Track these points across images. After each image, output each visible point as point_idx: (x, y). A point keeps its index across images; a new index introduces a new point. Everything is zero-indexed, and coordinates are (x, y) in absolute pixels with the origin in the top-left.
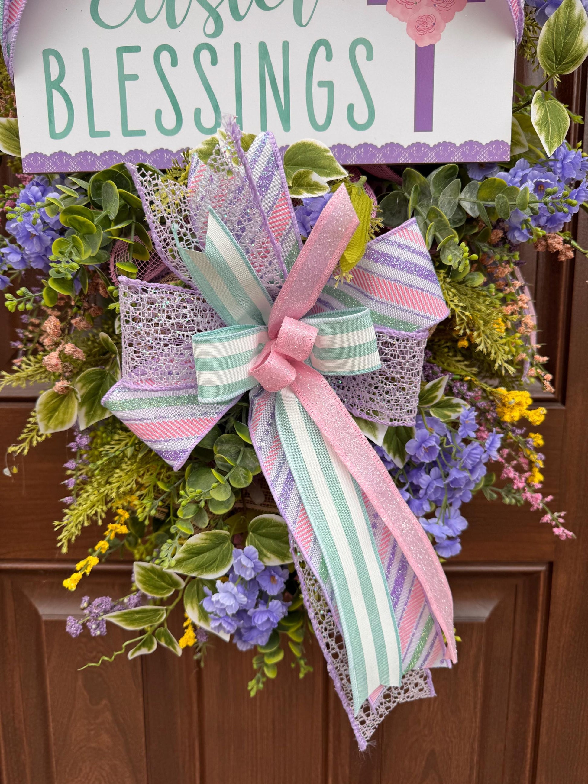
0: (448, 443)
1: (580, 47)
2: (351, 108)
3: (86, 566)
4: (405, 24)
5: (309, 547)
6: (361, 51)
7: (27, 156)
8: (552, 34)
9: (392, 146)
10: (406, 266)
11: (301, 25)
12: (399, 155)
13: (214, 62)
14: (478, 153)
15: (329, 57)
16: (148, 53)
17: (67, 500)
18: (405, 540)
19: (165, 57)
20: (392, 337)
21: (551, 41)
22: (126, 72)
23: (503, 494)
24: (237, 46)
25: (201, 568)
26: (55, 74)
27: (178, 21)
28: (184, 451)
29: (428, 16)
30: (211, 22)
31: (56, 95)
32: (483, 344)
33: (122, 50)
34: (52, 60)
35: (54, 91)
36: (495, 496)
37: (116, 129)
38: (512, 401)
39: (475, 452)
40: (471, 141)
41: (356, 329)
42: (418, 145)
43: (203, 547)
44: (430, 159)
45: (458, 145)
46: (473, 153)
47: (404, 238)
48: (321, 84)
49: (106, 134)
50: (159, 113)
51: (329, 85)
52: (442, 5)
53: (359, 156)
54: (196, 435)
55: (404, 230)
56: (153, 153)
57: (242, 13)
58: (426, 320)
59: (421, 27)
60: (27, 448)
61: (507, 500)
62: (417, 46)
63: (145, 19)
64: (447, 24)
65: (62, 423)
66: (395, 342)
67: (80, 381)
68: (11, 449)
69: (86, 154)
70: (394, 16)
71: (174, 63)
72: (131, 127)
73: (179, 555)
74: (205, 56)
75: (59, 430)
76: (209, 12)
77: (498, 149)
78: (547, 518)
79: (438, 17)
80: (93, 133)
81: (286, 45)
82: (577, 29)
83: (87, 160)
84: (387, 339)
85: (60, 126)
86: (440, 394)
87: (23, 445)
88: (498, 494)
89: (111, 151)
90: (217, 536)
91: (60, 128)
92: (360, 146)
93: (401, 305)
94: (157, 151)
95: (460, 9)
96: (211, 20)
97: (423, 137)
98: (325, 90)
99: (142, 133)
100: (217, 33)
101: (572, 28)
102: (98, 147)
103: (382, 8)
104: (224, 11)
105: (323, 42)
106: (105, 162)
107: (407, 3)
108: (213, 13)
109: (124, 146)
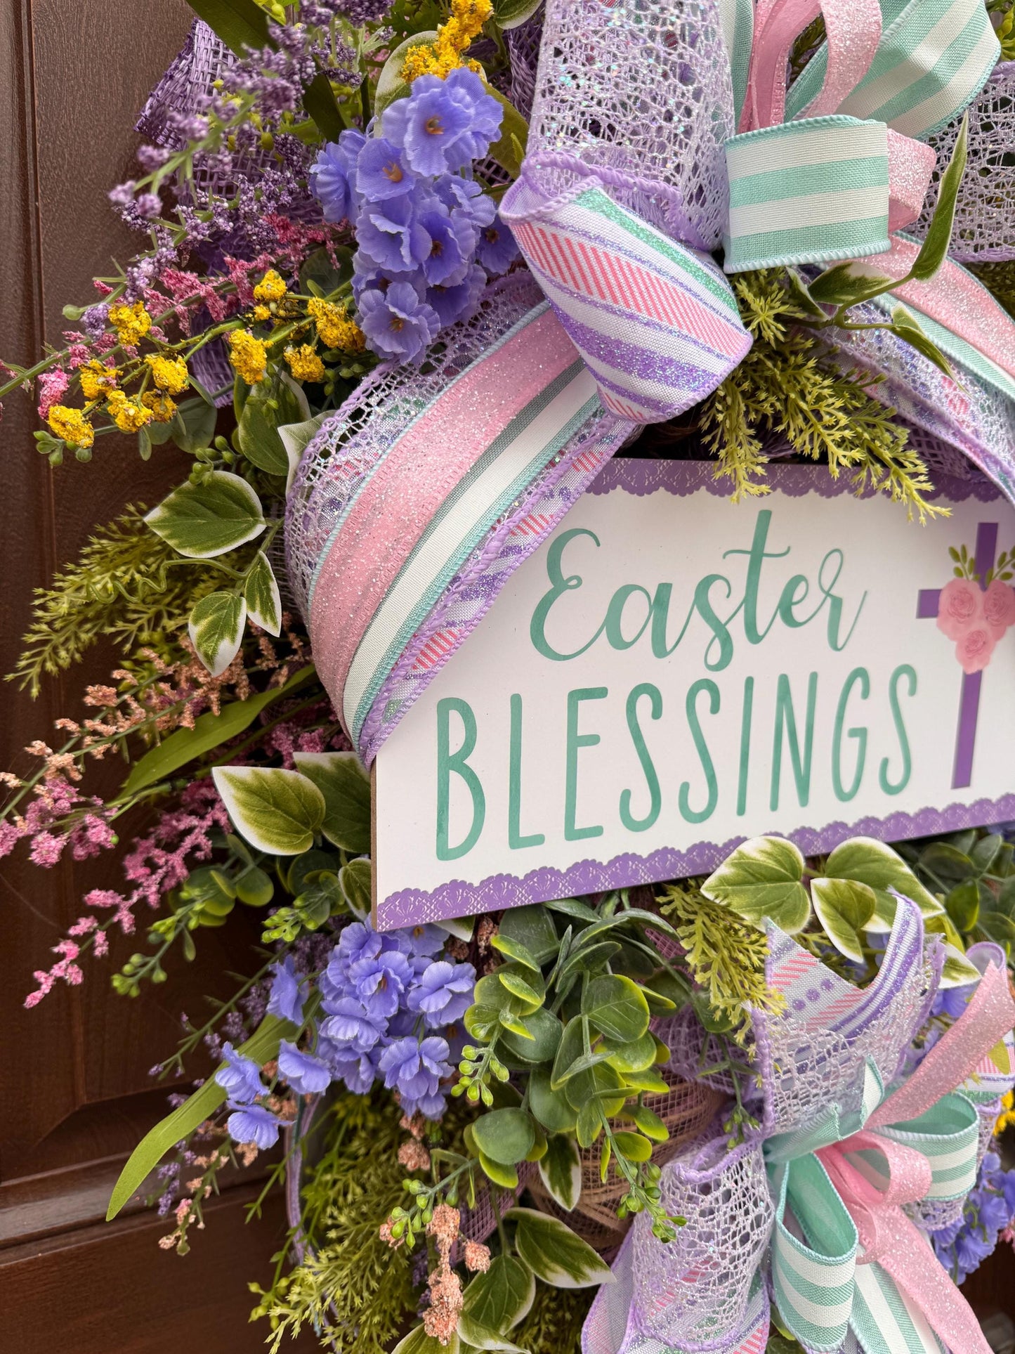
2: (885, 763)
4: (954, 644)
6: (904, 681)
7: (387, 899)
9: (928, 812)
11: (836, 648)
12: (933, 823)
13: (715, 708)
15: (866, 694)
16: (618, 698)
19: (645, 704)
22: (580, 733)
24: (750, 682)
26: (456, 742)
27: (670, 643)
29: (979, 633)
30: (717, 645)
31: (456, 779)
33: (577, 696)
34: (455, 718)
35: (453, 774)
37: (554, 828)
42: (955, 808)
44: (964, 823)
45: (994, 801)
46: (1008, 810)
48: (854, 733)
49: (538, 840)
50: (626, 795)
51: (860, 733)
52: (996, 617)
56: (612, 863)
57: (761, 631)
59: (971, 648)
62: (964, 673)
63: (619, 643)
64: (998, 643)
69: (499, 880)
70: (945, 632)
71: (657, 713)
72: (579, 825)
74: (704, 698)
76: (715, 630)
79: (990, 633)
80: (516, 841)
81: (814, 677)
83: (499, 889)
85: (457, 834)
89: (543, 869)
91: (456, 837)
92: (891, 817)
94: (617, 858)
95: (1012, 622)
96: (717, 641)
97: (961, 795)
98: (857, 741)
99: (597, 831)
100: (723, 661)
102: (520, 864)
103: (932, 622)
104: (737, 629)
105: (861, 673)
106: (531, 890)
107: (960, 615)
108: (723, 632)
109: (565, 857)
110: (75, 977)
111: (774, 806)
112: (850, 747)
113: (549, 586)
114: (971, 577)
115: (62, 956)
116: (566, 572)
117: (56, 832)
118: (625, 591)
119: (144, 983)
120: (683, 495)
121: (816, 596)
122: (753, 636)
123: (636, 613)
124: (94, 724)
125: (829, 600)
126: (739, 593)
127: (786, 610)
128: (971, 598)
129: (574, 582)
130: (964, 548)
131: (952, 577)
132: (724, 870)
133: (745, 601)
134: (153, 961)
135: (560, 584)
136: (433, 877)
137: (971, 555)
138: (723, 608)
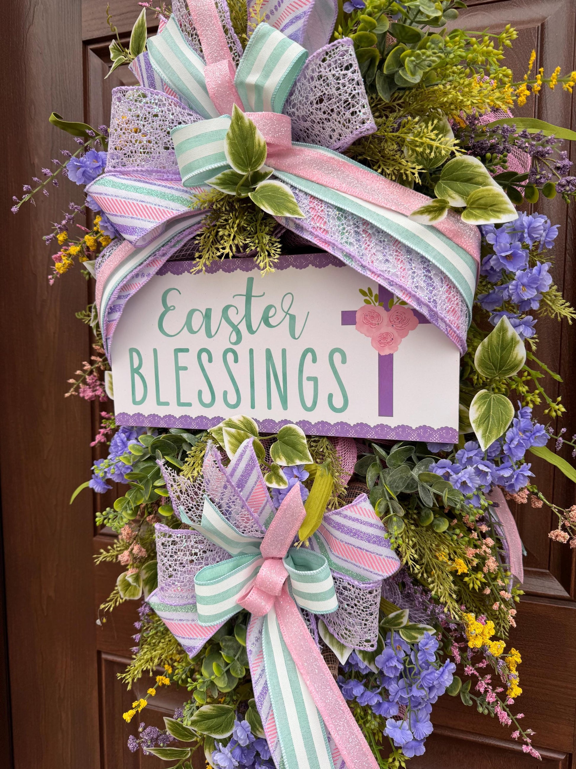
0: (411, 662)
1: (515, 359)
2: (330, 396)
3: (139, 706)
4: (370, 339)
5: (274, 742)
6: (337, 357)
7: (119, 414)
8: (488, 352)
9: (362, 426)
10: (356, 534)
11: (294, 338)
12: (367, 432)
13: (236, 361)
14: (431, 435)
15: (314, 360)
16: (194, 353)
17: (134, 649)
18: (349, 753)
19: (204, 356)
20: (349, 584)
21: (487, 356)
22: (180, 365)
23: (478, 702)
24: (251, 351)
25: (209, 729)
26: (136, 364)
27: (213, 333)
28: (194, 648)
29: (387, 333)
30: (234, 335)
31: (137, 377)
32: (435, 590)
33: (178, 351)
34: (135, 355)
35: (136, 375)
36: (471, 703)
37: (173, 400)
38: (473, 631)
39: (428, 677)
40: (425, 426)
41: (313, 582)
42: (382, 426)
43: (212, 715)
44: (392, 436)
45: (414, 428)
46: (427, 435)
47: (354, 513)
48: (309, 379)
49: (167, 404)
50: (200, 392)
51: (315, 380)
52: (399, 325)
53: (337, 431)
54: (204, 637)
55: (355, 508)
56: (196, 418)
57: (254, 329)
58: (375, 576)
59: (382, 341)
60: (113, 606)
61: (481, 709)
62: (379, 355)
63: (192, 331)
64: (403, 339)
65: (133, 595)
66: (352, 588)
67: (144, 569)
68: (102, 606)
69: (154, 416)
70: (361, 333)
71: (210, 360)
72: (182, 401)
73: (194, 718)
75: (132, 598)
76: (232, 328)
77: (447, 433)
78: (516, 735)
79: (396, 334)
80: (159, 403)
81: (284, 351)
82: (511, 346)
83: (155, 420)
86: (405, 621)
87: (110, 603)
88: (474, 701)
89: (170, 415)
90: (222, 709)
91: (138, 398)
92: (338, 424)
93: (354, 562)
94: (199, 417)
95: (413, 328)
96: (234, 333)
97: (386, 421)
98: (312, 383)
99: (189, 405)
100: (239, 341)
101: (507, 346)
102: (162, 412)
103: (352, 327)
104: (243, 327)
105: (310, 350)
106: (166, 422)
107: (372, 324)
108: (236, 329)
109: (178, 412)
111: (269, 407)
112: (308, 387)
113: (163, 309)
114: (377, 304)
115: (99, 432)
116: (170, 304)
118: (192, 312)
120: (212, 273)
121: (280, 315)
122: (251, 331)
123: (197, 320)
125: (288, 316)
126: (242, 312)
127: (266, 320)
128: (379, 315)
129: (172, 308)
130: (369, 289)
131: (364, 304)
133: (245, 316)
135: (167, 309)
136: (132, 410)
137: (375, 291)
138: (235, 319)
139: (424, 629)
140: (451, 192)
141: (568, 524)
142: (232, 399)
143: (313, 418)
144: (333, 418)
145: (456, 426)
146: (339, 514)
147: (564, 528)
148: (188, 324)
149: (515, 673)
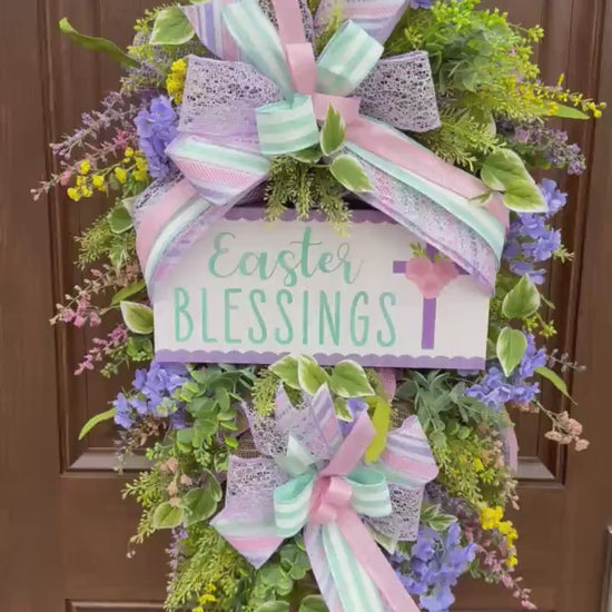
0: (441, 547)
1: (531, 305)
2: (379, 333)
4: (417, 286)
6: (387, 300)
7: (160, 351)
8: (512, 300)
9: (407, 358)
11: (349, 282)
13: (290, 301)
15: (366, 302)
16: (246, 293)
17: (172, 575)
20: (400, 488)
21: (511, 303)
22: (231, 304)
23: (485, 574)
24: (306, 293)
26: (182, 302)
27: (267, 276)
29: (432, 282)
30: (289, 278)
33: (228, 292)
34: (181, 294)
35: (181, 314)
36: (479, 576)
37: (221, 338)
38: (486, 517)
40: (459, 357)
42: (424, 357)
45: (450, 358)
47: (408, 432)
48: (360, 318)
49: (214, 340)
50: (251, 331)
52: (442, 275)
56: (246, 353)
57: (310, 273)
61: (487, 579)
62: (424, 298)
63: (245, 273)
64: (444, 287)
66: (402, 492)
67: (187, 496)
68: (133, 539)
69: (200, 352)
70: (410, 279)
71: (263, 300)
72: (231, 338)
76: (288, 271)
78: (517, 594)
79: (439, 282)
80: (206, 340)
81: (338, 294)
82: (530, 296)
83: (200, 356)
84: (397, 489)
85: (184, 332)
86: (436, 514)
87: (139, 535)
88: (482, 574)
89: (217, 351)
91: (183, 335)
92: (385, 356)
94: (248, 352)
95: (454, 277)
96: (289, 276)
97: (427, 352)
98: (363, 322)
99: (239, 341)
100: (293, 284)
102: (208, 348)
103: (403, 275)
104: (298, 271)
105: (362, 293)
106: (213, 358)
107: (418, 273)
108: (292, 272)
109: (226, 348)
110: (91, 367)
111: (321, 342)
112: (359, 325)
113: (215, 252)
114: (425, 257)
115: (86, 359)
116: (222, 247)
117: (84, 317)
118: (247, 255)
119: (112, 373)
121: (336, 261)
122: (306, 274)
123: (252, 263)
124: (94, 282)
125: (343, 263)
126: (299, 257)
127: (322, 266)
128: (425, 266)
129: (225, 251)
130: (419, 245)
131: (413, 256)
132: (281, 362)
133: (302, 262)
134: (115, 366)
135: (219, 251)
136: (174, 346)
137: (424, 247)
138: (291, 263)
139: (450, 519)
140: (495, 178)
141: (559, 426)
142: (284, 335)
143: (363, 352)
144: (380, 352)
145: (483, 355)
146: (397, 433)
147: (557, 430)
148: (242, 267)
149: (513, 547)
